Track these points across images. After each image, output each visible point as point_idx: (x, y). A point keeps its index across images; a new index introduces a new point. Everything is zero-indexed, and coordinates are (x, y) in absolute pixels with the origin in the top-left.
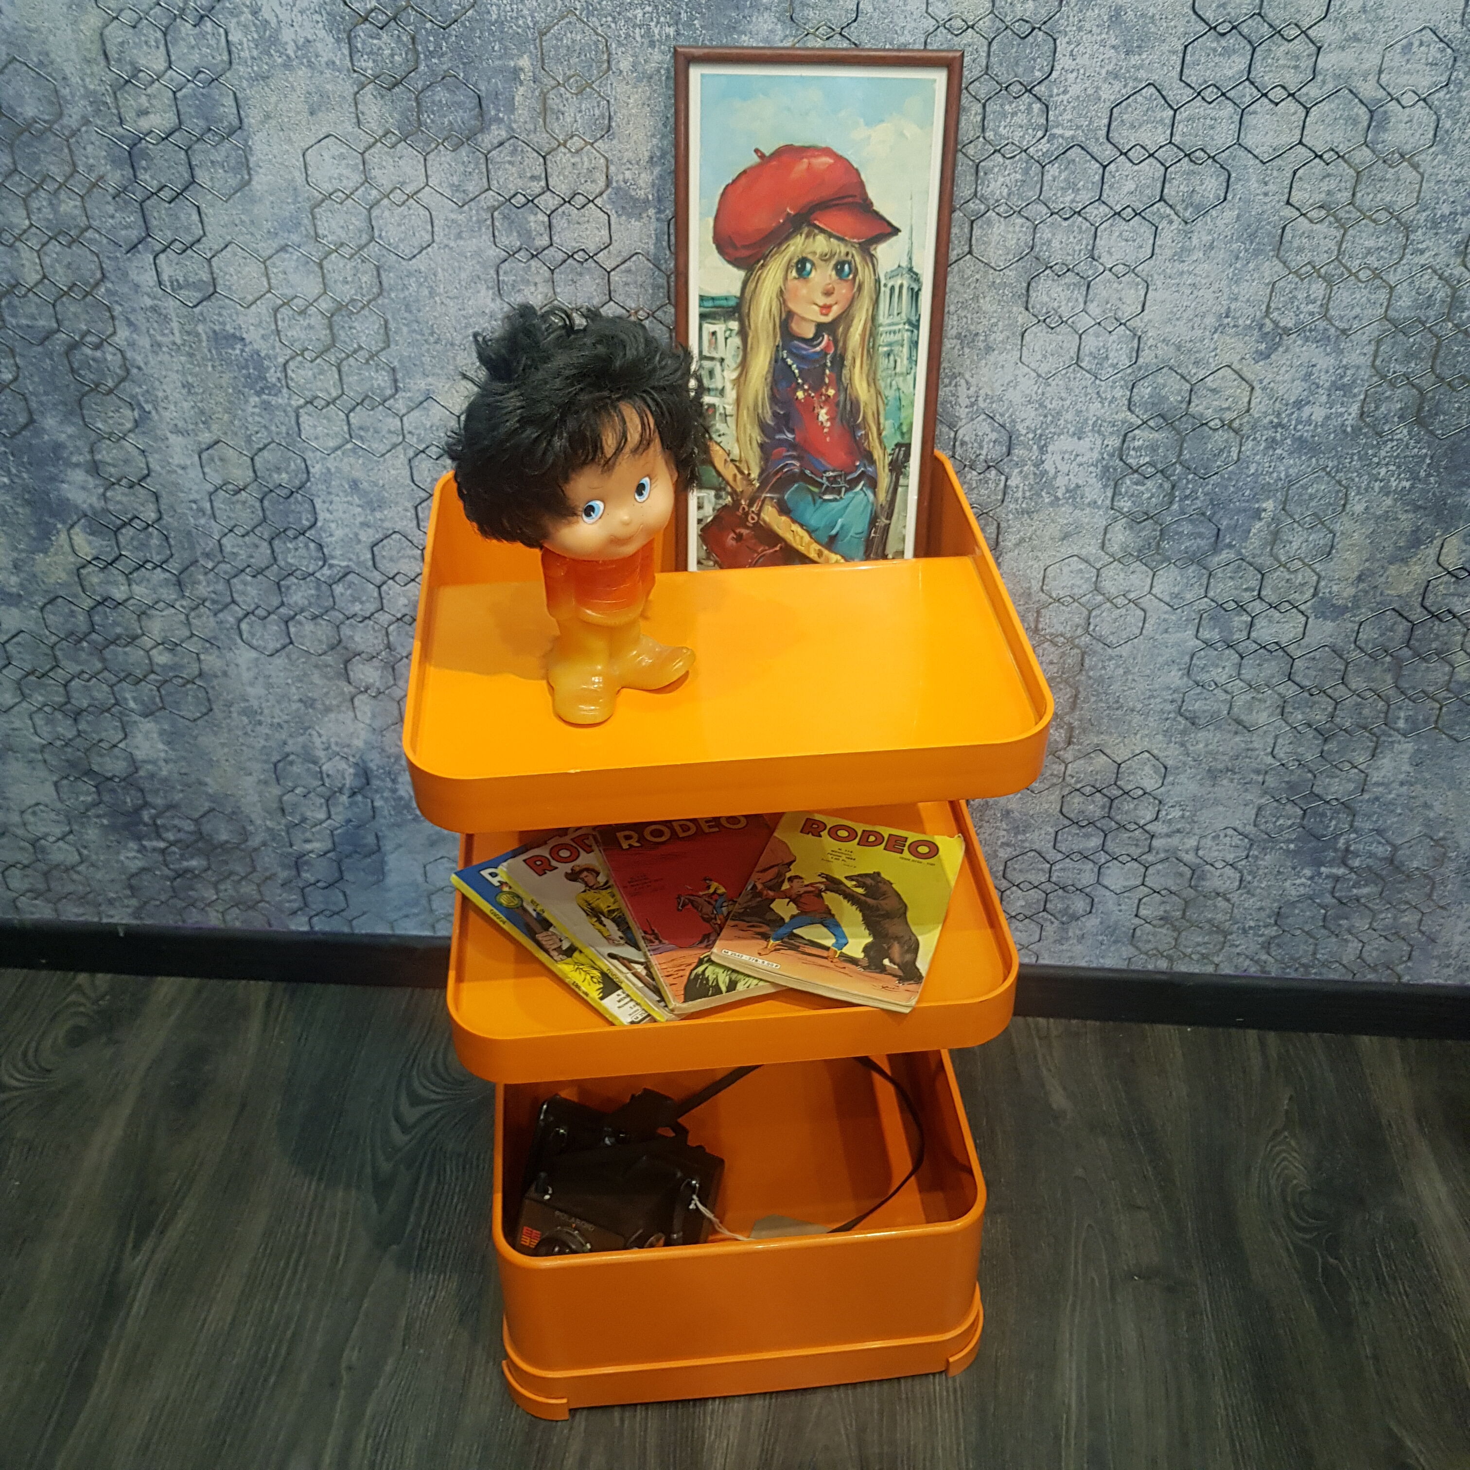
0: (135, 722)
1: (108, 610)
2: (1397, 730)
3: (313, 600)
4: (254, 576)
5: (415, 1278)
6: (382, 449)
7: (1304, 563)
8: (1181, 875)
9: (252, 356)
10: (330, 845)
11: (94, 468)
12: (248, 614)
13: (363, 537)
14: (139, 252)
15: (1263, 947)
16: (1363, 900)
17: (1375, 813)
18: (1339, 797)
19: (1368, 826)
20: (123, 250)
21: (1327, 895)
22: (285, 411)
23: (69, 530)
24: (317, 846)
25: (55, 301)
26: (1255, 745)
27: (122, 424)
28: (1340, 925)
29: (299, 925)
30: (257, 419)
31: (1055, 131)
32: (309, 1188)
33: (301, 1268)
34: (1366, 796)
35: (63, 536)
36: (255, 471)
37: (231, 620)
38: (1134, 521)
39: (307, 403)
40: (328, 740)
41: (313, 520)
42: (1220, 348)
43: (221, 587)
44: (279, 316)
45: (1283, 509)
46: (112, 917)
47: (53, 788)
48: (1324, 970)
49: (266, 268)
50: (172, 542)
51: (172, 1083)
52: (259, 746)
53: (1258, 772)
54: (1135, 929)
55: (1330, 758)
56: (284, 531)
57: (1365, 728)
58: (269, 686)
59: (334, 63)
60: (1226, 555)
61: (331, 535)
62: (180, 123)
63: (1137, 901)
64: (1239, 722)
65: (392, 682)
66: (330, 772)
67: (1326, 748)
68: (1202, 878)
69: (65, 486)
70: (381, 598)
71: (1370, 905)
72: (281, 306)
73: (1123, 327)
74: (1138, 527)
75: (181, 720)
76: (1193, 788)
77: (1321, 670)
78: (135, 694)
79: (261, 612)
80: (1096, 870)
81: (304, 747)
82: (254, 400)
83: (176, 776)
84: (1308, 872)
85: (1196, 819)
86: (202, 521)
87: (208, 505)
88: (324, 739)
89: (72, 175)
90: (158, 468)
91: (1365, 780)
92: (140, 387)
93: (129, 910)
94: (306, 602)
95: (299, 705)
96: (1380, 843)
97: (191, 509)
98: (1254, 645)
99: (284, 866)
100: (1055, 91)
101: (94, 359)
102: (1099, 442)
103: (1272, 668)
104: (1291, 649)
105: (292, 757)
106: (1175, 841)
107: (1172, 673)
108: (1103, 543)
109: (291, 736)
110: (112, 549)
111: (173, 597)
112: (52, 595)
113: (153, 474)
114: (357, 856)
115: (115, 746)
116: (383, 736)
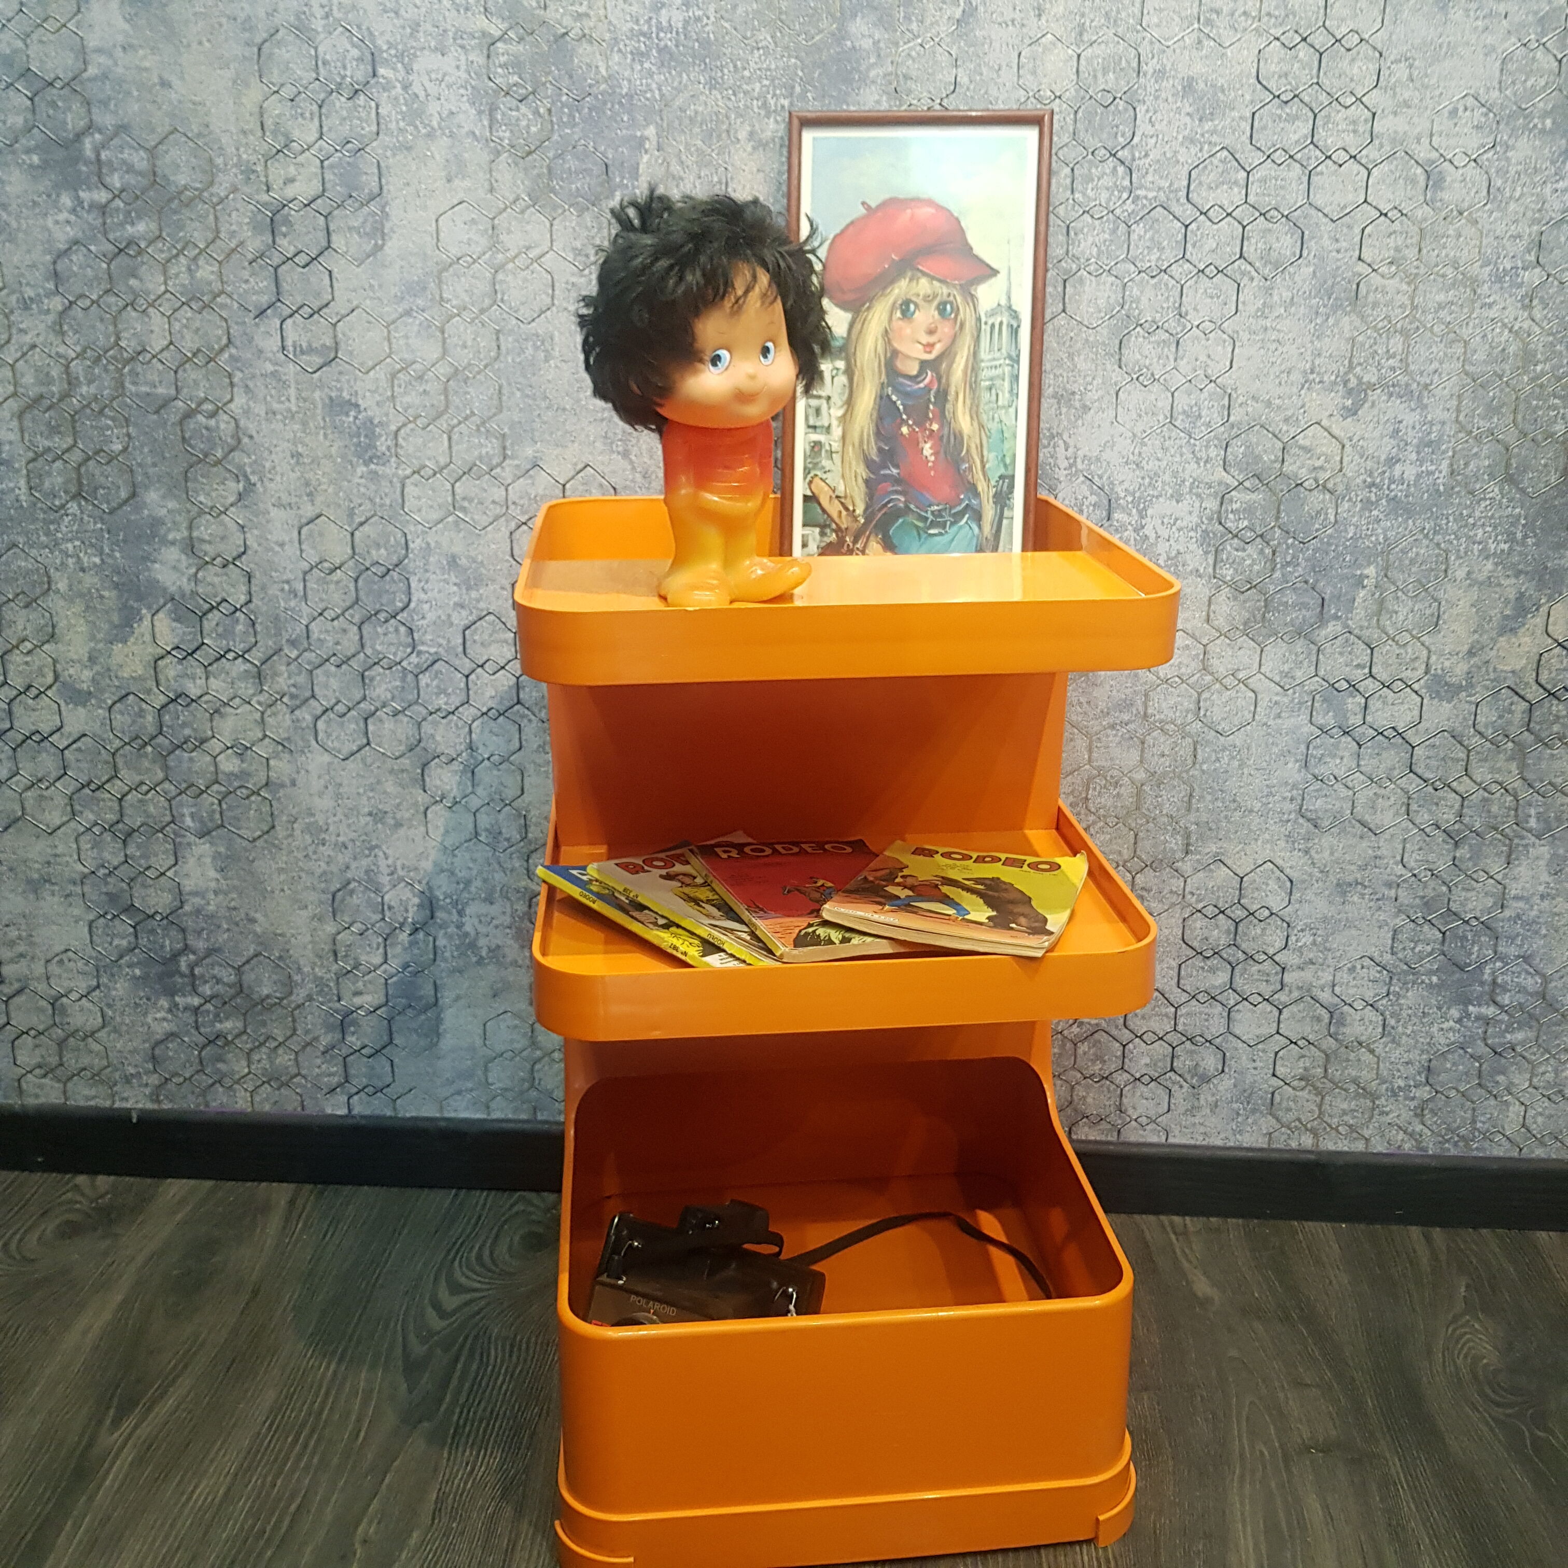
0: (189, 844)
1: (180, 708)
2: (1530, 831)
3: (396, 693)
4: (338, 666)
5: (450, 1453)
6: (485, 520)
7: (1413, 637)
8: (1319, 1019)
9: (365, 423)
10: (383, 1000)
11: (190, 547)
12: (327, 710)
13: (455, 618)
14: (267, 317)
15: (1416, 1115)
16: (1519, 1049)
17: (1518, 935)
18: (1478, 915)
19: (1513, 951)
20: (252, 315)
21: (1479, 1042)
22: (391, 482)
23: (153, 615)
24: (368, 1000)
25: (178, 368)
26: (1383, 852)
27: (226, 498)
28: (1497, 1082)
29: (335, 1107)
30: (362, 490)
31: (1139, 192)
32: (327, 1368)
33: (312, 1443)
34: (1507, 913)
35: (146, 622)
36: (353, 548)
37: (308, 718)
38: (1237, 590)
39: (414, 472)
40: (395, 862)
41: (406, 600)
42: (1308, 405)
43: (302, 679)
44: (396, 382)
45: (1386, 576)
46: (127, 1099)
47: (86, 929)
48: (1487, 1144)
49: (389, 332)
50: (259, 628)
51: (175, 1272)
52: (319, 871)
53: (1389, 885)
54: (1273, 1094)
55: (1463, 867)
56: (376, 614)
57: (1496, 829)
58: (338, 796)
59: (473, 133)
60: (1333, 628)
61: (423, 618)
62: (324, 191)
63: (1272, 1055)
64: (1363, 824)
65: (470, 789)
66: (392, 903)
67: (1458, 855)
68: (1342, 1023)
69: (157, 566)
70: (468, 689)
71: (1526, 1054)
72: (399, 371)
73: (1213, 384)
74: (1242, 597)
75: (239, 840)
76: (1321, 907)
77: (1443, 759)
78: (193, 810)
79: (340, 708)
80: (1225, 1014)
81: (367, 872)
82: (361, 469)
83: (223, 912)
84: (1455, 1013)
85: (1328, 945)
86: (292, 604)
87: (302, 584)
88: (390, 861)
89: (213, 241)
90: (255, 545)
91: (1504, 893)
92: (249, 456)
93: (147, 1091)
94: (389, 696)
95: (368, 818)
96: (1528, 973)
97: (282, 590)
98: (1371, 731)
99: (329, 1028)
100: (1137, 155)
101: (207, 428)
102: (1197, 504)
103: (1393, 758)
104: (1409, 735)
105: (352, 886)
106: (1308, 975)
107: (1290, 765)
108: (1208, 616)
109: (355, 858)
110: (195, 635)
111: (251, 692)
112: (124, 692)
113: (249, 552)
114: (410, 1013)
115: (163, 874)
116: (455, 856)
